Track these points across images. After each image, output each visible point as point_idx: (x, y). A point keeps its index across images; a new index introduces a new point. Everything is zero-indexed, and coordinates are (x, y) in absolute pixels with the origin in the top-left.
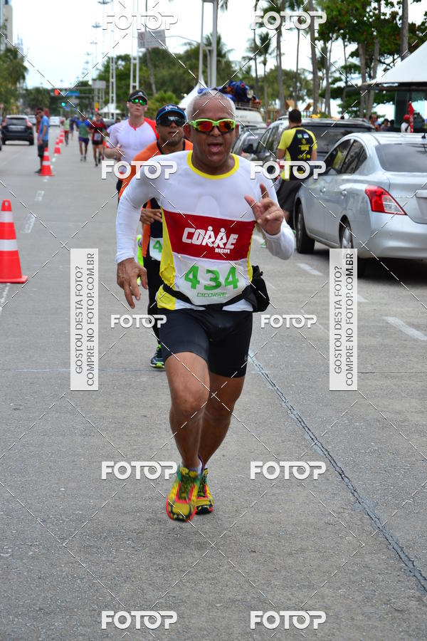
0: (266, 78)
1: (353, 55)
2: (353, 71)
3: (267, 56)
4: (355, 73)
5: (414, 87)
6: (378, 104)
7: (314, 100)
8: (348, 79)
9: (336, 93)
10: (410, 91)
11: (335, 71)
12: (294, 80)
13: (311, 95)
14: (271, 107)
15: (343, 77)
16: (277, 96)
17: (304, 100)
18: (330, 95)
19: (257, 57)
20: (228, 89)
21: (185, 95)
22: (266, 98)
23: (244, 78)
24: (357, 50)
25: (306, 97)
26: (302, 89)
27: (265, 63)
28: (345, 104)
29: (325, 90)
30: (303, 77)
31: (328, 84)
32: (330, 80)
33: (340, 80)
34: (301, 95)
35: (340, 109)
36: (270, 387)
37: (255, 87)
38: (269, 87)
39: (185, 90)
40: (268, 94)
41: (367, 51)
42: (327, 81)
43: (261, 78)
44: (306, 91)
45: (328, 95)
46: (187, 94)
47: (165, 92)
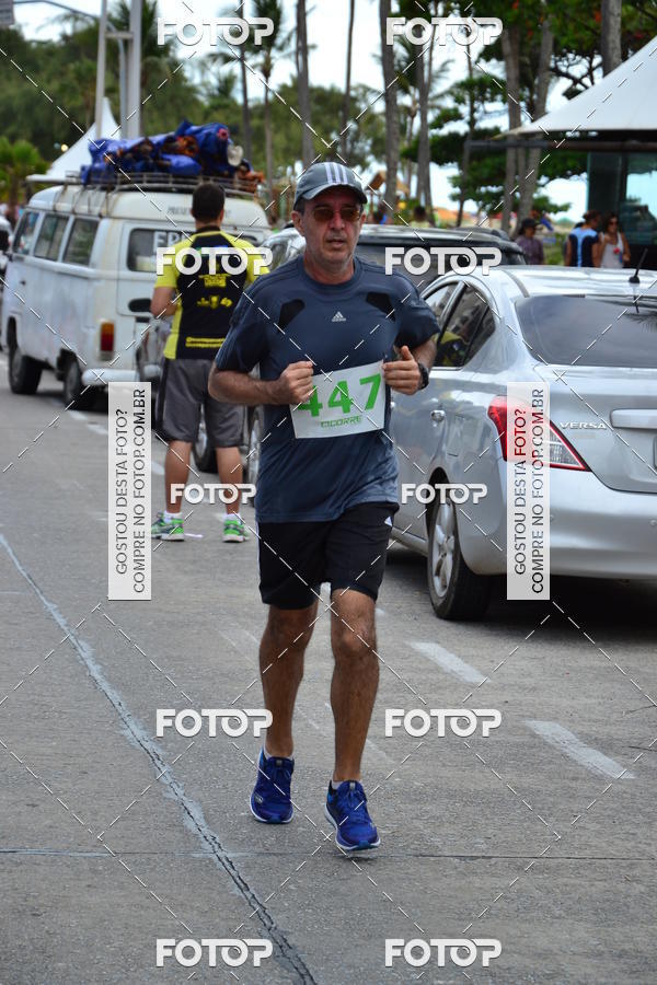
0: (269, 108)
1: (489, 53)
2: (488, 95)
3: (274, 53)
4: (493, 100)
5: (634, 142)
6: (552, 178)
7: (388, 167)
8: (476, 115)
9: (446, 150)
10: (625, 151)
11: (441, 96)
12: (341, 114)
13: (383, 152)
14: (283, 182)
15: (464, 110)
16: (299, 155)
17: (365, 166)
18: (429, 154)
19: (247, 55)
20: (181, 143)
21: (64, 147)
22: (269, 158)
23: (215, 108)
24: (499, 41)
25: (370, 158)
26: (362, 137)
27: (266, 71)
28: (468, 178)
29: (418, 142)
30: (363, 106)
31: (425, 126)
32: (431, 117)
33: (457, 116)
34: (357, 151)
35: (457, 190)
36: (236, 891)
37: (243, 130)
38: (276, 131)
39: (63, 135)
40: (273, 146)
41: (522, 44)
42: (424, 119)
43: (256, 108)
44: (370, 142)
45: (425, 153)
46: (70, 146)
47: (13, 139)
